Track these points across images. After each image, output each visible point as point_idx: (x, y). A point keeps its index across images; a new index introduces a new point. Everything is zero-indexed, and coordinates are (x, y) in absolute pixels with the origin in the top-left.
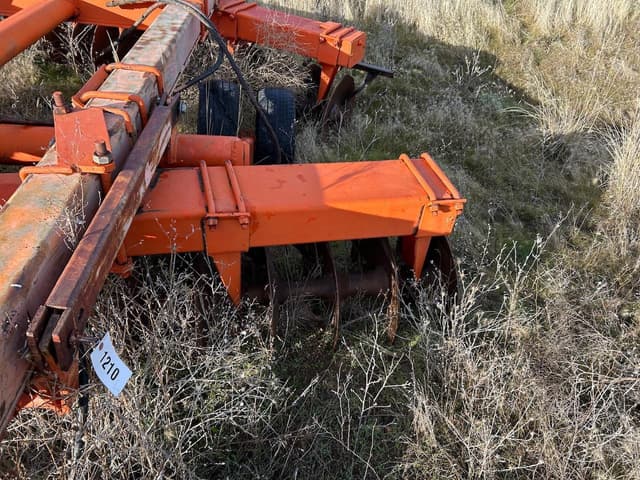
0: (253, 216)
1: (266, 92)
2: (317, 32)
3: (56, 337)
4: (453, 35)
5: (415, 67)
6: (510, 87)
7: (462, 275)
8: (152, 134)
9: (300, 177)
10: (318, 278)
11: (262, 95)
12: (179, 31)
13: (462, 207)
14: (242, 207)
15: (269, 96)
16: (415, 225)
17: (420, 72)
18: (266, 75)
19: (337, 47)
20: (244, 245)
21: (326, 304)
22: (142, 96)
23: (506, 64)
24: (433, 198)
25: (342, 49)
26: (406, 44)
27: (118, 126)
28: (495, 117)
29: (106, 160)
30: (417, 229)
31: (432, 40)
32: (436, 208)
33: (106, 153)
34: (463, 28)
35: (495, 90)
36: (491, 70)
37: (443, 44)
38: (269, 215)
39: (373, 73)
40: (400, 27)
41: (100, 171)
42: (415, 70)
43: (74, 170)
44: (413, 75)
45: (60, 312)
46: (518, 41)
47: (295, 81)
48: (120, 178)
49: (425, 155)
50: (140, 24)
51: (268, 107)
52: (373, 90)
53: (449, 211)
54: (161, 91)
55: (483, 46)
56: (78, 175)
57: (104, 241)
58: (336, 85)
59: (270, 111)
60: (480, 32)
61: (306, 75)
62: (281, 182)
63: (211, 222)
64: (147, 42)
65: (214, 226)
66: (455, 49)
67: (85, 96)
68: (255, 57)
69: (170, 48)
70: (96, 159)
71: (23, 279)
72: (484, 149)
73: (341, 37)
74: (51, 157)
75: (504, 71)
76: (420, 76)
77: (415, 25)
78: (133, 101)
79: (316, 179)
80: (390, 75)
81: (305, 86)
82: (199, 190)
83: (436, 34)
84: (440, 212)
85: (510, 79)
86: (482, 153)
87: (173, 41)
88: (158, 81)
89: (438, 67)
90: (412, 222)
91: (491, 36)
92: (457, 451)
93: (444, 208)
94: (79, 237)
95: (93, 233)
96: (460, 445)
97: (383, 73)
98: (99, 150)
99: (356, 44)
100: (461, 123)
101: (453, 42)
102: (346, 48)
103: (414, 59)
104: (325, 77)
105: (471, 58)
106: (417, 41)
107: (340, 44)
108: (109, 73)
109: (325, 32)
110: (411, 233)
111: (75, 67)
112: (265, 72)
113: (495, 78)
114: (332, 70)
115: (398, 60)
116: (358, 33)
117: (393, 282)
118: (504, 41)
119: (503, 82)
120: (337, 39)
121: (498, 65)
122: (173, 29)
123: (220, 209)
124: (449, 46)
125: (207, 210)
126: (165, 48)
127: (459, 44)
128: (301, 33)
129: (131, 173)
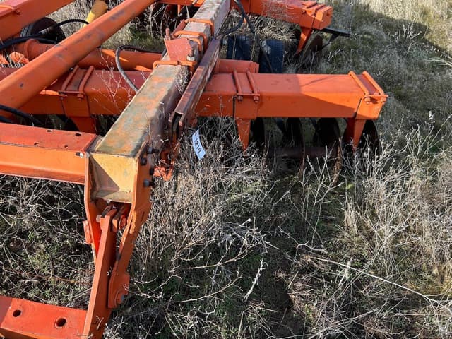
0: (261, 97)
1: (267, 42)
2: (300, 7)
3: (181, 123)
4: (396, 12)
5: (365, 33)
6: (436, 47)
7: (382, 143)
8: (212, 51)
9: (288, 80)
10: (292, 147)
11: (264, 43)
12: (221, 3)
13: (385, 100)
14: (256, 91)
15: (268, 44)
16: (355, 111)
17: (369, 37)
18: (266, 33)
19: (313, 16)
20: (254, 115)
21: (296, 162)
22: (205, 34)
23: (434, 32)
24: (367, 93)
25: (316, 18)
26: (361, 18)
27: (195, 46)
28: (421, 66)
29: (193, 58)
30: (356, 113)
31: (380, 16)
32: (369, 99)
33: (193, 56)
34: (404, 7)
35: (423, 48)
36: (422, 35)
37: (388, 18)
38: (270, 97)
39: (335, 34)
40: (358, 7)
41: (190, 64)
42: (366, 36)
43: (179, 63)
44: (364, 38)
45: (181, 116)
46: (445, 16)
47: (285, 37)
48: (198, 69)
49: (365, 73)
50: (195, 3)
51: (267, 50)
52: (335, 48)
53: (377, 103)
54: (212, 34)
55: (418, 19)
56: (179, 66)
57: (195, 92)
58: (310, 42)
59: (269, 53)
60: (417, 10)
61: (291, 34)
62: (277, 82)
63: (239, 98)
64: (204, 9)
65: (241, 100)
66: (396, 21)
67: (177, 34)
68: (261, 23)
69: (217, 12)
70: (189, 58)
71: (164, 101)
72: (410, 85)
73: (317, 10)
74: (166, 58)
75: (433, 37)
76: (369, 39)
77: (368, 5)
78: (201, 36)
79: (297, 81)
80: (347, 35)
81: (290, 40)
82: (232, 83)
83: (383, 12)
84: (371, 103)
85: (437, 42)
86: (409, 88)
87: (218, 9)
88: (212, 28)
89: (382, 33)
90: (353, 109)
91: (425, 13)
92: (370, 236)
93: (374, 101)
94: (184, 90)
95: (190, 89)
96: (372, 233)
97: (343, 34)
98: (191, 53)
99: (327, 14)
100: (395, 68)
101: (396, 16)
102: (319, 17)
103: (366, 28)
104: (303, 36)
105: (407, 26)
106: (369, 17)
107: (315, 14)
108: (186, 24)
109: (306, 7)
110: (352, 116)
111: (151, 33)
112: (266, 31)
113: (425, 41)
114: (308, 31)
115: (353, 29)
116: (328, 8)
117: (339, 151)
118: (434, 16)
119: (431, 44)
120: (314, 11)
121: (428, 32)
122: (218, 3)
123: (244, 91)
124: (393, 19)
125: (237, 92)
126: (214, 12)
127: (399, 18)
128: (290, 7)
129: (204, 67)
